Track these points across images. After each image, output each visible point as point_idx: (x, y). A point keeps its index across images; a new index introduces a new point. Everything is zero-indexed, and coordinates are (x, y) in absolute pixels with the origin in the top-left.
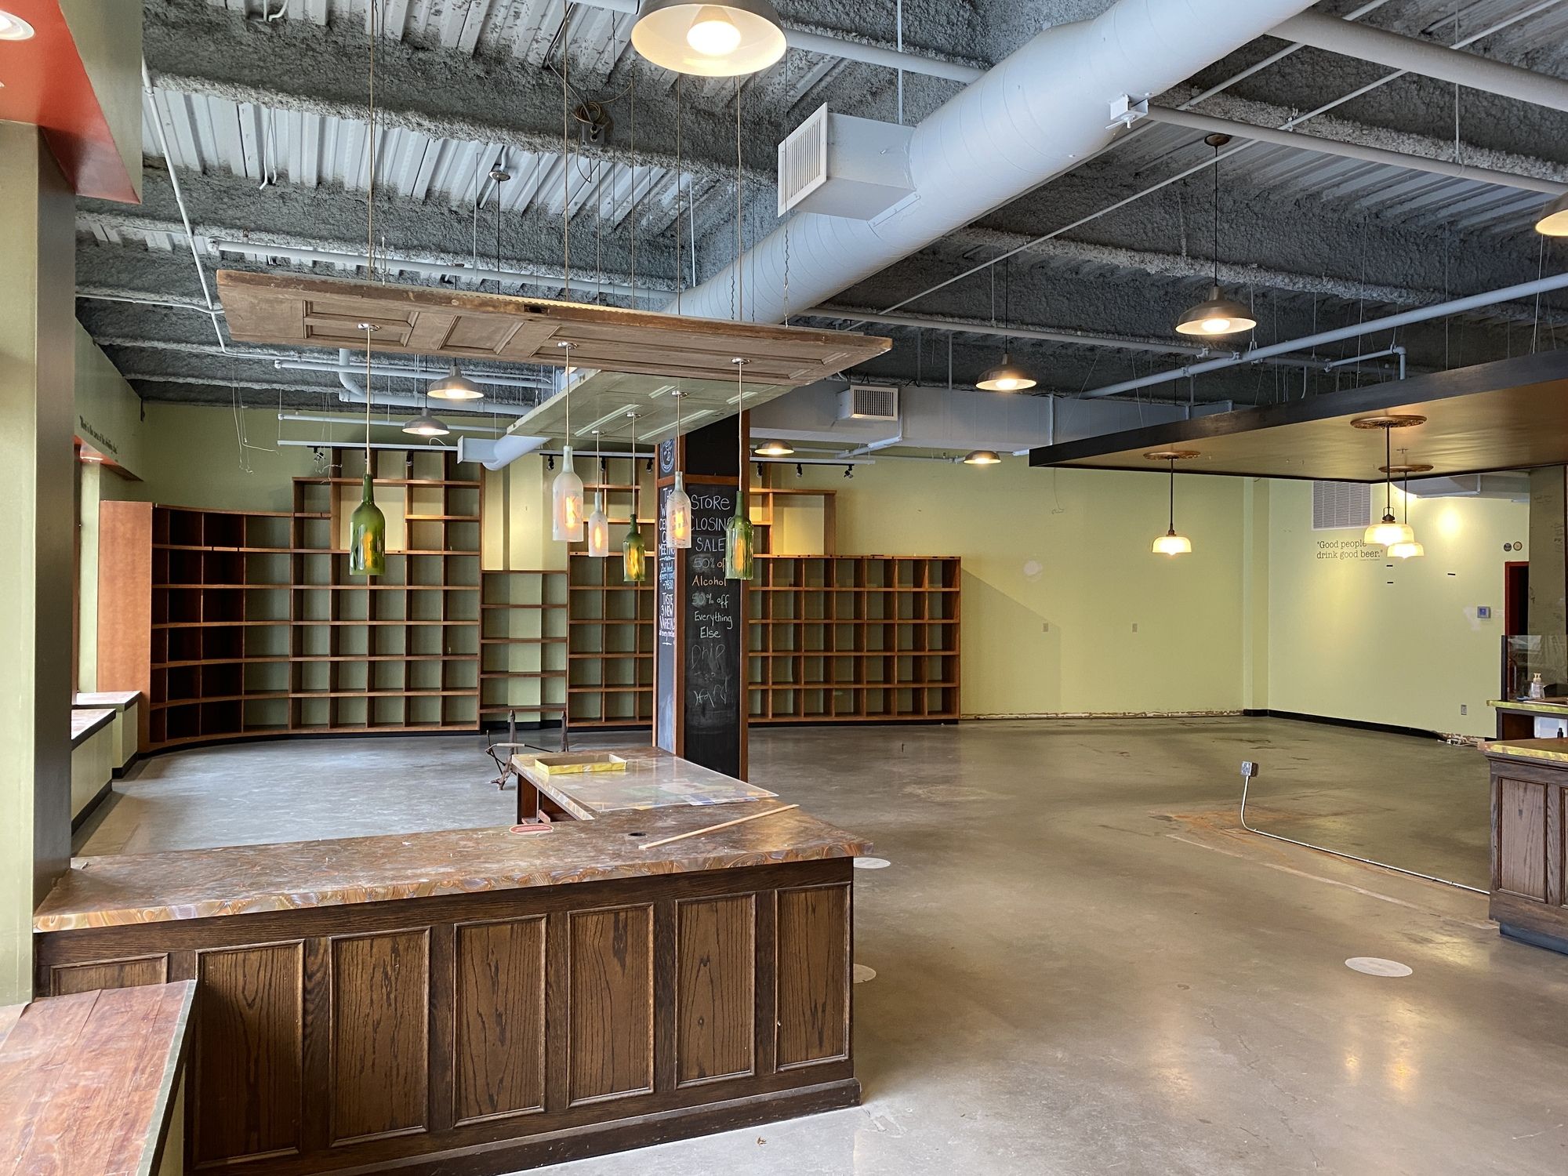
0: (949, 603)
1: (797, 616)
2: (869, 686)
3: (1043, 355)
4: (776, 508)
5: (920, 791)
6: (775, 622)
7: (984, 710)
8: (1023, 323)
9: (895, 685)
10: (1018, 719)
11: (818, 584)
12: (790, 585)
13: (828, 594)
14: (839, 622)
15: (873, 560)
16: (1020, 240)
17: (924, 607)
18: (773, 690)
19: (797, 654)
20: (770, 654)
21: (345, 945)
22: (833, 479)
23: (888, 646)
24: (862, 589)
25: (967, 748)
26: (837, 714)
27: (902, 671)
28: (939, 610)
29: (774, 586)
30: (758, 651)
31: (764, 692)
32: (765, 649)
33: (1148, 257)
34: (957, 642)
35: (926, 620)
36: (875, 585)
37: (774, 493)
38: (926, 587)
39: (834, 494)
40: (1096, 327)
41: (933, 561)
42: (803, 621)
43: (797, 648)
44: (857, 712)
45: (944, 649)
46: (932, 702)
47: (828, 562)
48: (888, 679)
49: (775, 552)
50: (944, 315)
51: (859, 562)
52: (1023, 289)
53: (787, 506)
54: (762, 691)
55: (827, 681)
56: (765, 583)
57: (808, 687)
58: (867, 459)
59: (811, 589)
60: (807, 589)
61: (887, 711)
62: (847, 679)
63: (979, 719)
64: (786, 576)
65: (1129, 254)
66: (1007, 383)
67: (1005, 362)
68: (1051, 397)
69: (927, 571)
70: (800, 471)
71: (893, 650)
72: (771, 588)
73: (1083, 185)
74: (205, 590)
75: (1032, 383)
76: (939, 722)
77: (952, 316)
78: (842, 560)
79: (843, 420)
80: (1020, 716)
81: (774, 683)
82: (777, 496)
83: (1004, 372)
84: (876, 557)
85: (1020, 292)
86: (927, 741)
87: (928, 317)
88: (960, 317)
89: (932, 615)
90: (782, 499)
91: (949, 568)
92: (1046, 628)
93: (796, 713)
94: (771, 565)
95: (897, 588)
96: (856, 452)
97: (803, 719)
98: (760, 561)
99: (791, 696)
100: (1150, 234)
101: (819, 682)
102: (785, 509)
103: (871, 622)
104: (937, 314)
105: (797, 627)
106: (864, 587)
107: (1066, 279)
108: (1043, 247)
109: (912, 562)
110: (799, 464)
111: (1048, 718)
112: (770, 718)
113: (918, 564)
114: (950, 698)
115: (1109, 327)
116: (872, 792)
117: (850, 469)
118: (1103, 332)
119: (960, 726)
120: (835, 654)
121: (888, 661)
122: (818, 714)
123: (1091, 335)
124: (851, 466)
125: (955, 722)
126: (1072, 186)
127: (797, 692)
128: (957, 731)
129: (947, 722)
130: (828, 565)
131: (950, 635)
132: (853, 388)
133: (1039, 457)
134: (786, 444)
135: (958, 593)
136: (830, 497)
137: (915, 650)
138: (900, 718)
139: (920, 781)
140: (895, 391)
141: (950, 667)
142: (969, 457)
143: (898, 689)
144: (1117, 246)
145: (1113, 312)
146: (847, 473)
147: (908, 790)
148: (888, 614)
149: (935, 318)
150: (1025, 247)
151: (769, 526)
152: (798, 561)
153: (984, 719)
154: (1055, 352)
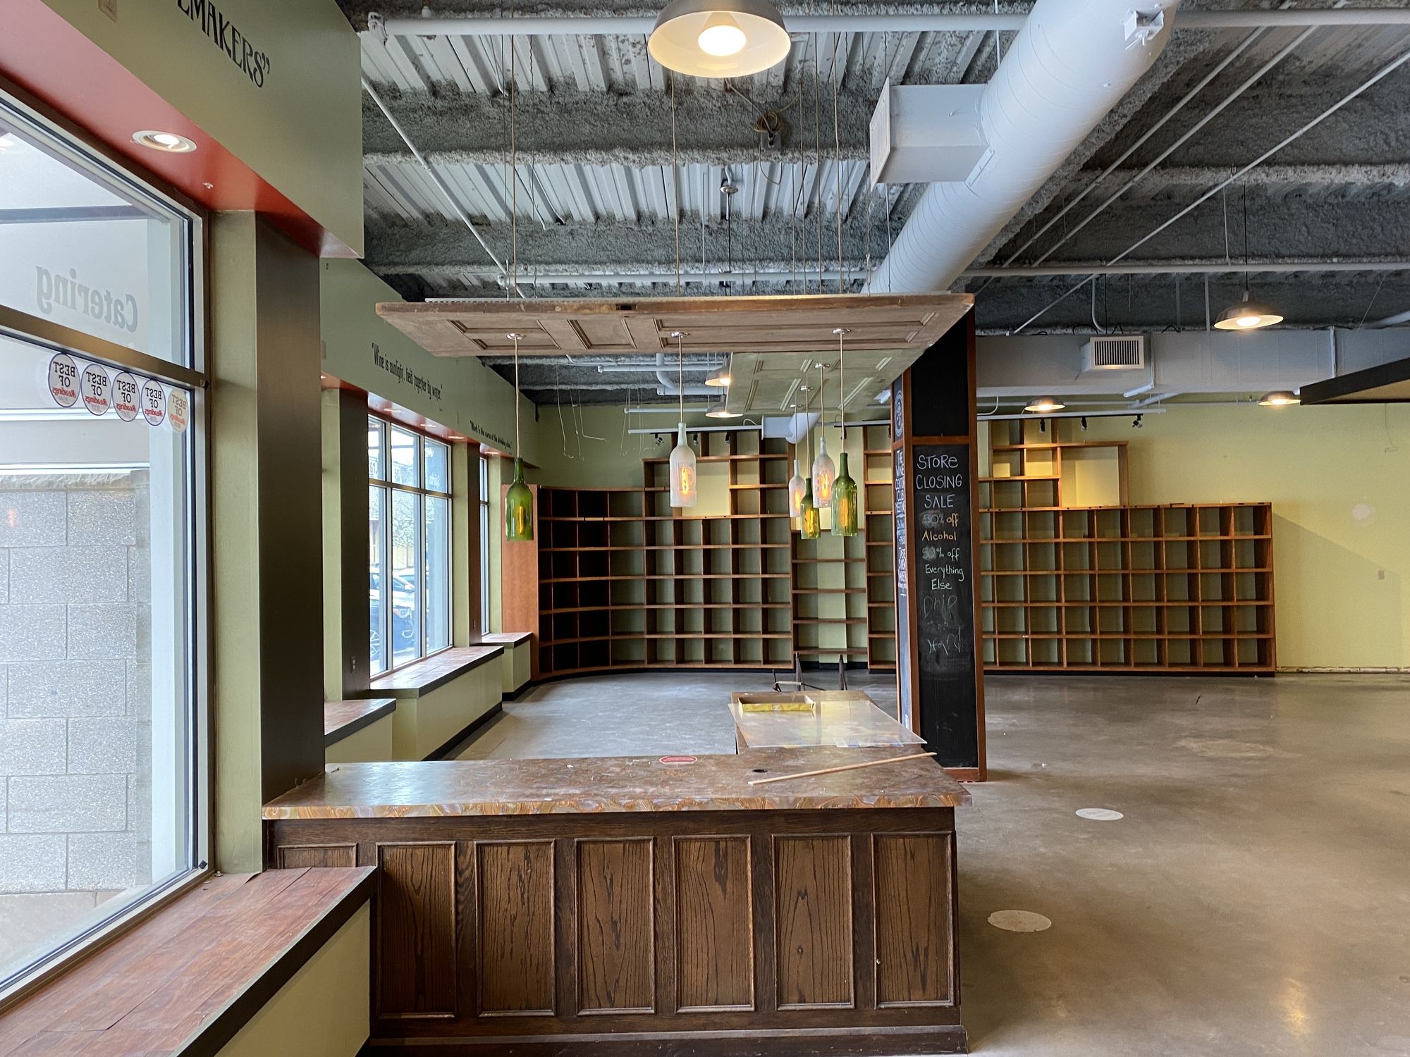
0: (1262, 551)
1: (1092, 568)
2: (1170, 637)
3: (1337, 286)
4: (1066, 462)
5: (1194, 745)
6: (1067, 572)
7: (1309, 663)
8: (1278, 256)
9: (1200, 636)
10: (1350, 673)
11: (1114, 535)
12: (1084, 537)
13: (1124, 545)
14: (1134, 572)
15: (1171, 509)
16: (1223, 174)
17: (1231, 556)
18: (1068, 640)
19: (1092, 604)
20: (1063, 604)
21: (487, 849)
22: (1122, 430)
23: (1193, 597)
24: (1160, 539)
25: (1285, 702)
26: (1137, 665)
27: (1211, 621)
28: (1251, 559)
29: (1064, 537)
30: (1053, 601)
31: (1060, 641)
32: (1059, 600)
33: (1389, 169)
34: (1271, 591)
35: (1233, 569)
36: (1178, 534)
37: (1062, 447)
38: (1233, 535)
39: (1125, 445)
40: (1373, 250)
41: (1240, 508)
42: (1096, 572)
43: (1093, 599)
44: (1160, 663)
45: (1257, 599)
46: (1244, 653)
47: (1123, 512)
48: (1193, 630)
49: (1065, 504)
50: (1183, 258)
51: (1157, 511)
52: (1277, 221)
53: (1079, 459)
54: (1058, 639)
55: (1126, 631)
56: (1057, 536)
57: (1104, 637)
58: (1158, 408)
59: (1104, 540)
60: (1099, 540)
61: (1194, 662)
62: (1150, 630)
63: (1302, 672)
64: (1080, 528)
65: (1364, 169)
66: (1247, 322)
67: (1246, 298)
68: (1332, 330)
69: (1233, 518)
70: (1084, 424)
71: (1198, 601)
72: (1061, 539)
73: (1303, 105)
74: (580, 552)
75: (1280, 319)
76: (1251, 674)
77: (1193, 258)
78: (1137, 510)
79: (1087, 372)
80: (1352, 670)
81: (1067, 633)
82: (1066, 450)
83: (1244, 310)
84: (1173, 506)
85: (1274, 225)
86: (1242, 694)
87: (1164, 262)
88: (1201, 258)
89: (1241, 564)
90: (1070, 453)
91: (1260, 514)
92: (1381, 575)
93: (1094, 663)
94: (1061, 518)
95: (1199, 537)
96: (1147, 401)
97: (1099, 669)
98: (1052, 514)
99: (1089, 646)
100: (1393, 144)
101: (1118, 633)
102: (1077, 463)
103: (1170, 572)
104: (1175, 257)
105: (1092, 577)
106: (1162, 536)
107: (1330, 204)
108: (1254, 176)
109: (1218, 510)
110: (1084, 417)
111: (1387, 673)
112: (1065, 667)
113: (1224, 511)
114: (1265, 649)
115: (1389, 250)
116: (1142, 744)
117: (1139, 419)
118: (1379, 256)
119: (1279, 680)
120: (1131, 604)
121: (1193, 611)
122: (1119, 664)
123: (1365, 260)
124: (1139, 416)
125: (1271, 675)
126: (1288, 107)
127: (1094, 641)
128: (1273, 684)
129: (1261, 674)
130: (1123, 515)
131: (1263, 584)
132: (1093, 340)
133: (1315, 395)
134: (1056, 399)
135: (1269, 540)
136: (1122, 447)
137: (1223, 600)
138: (1206, 670)
139: (1198, 736)
140: (1141, 339)
141: (1264, 617)
142: (1264, 399)
143: (1204, 640)
144: (1346, 163)
145: (1395, 232)
146: (1136, 423)
147: (1183, 743)
148: (1192, 564)
149: (1173, 262)
150: (1231, 180)
151: (1058, 480)
152: (1090, 512)
153: (1309, 672)
154: (1351, 282)
